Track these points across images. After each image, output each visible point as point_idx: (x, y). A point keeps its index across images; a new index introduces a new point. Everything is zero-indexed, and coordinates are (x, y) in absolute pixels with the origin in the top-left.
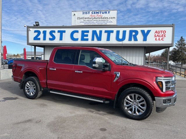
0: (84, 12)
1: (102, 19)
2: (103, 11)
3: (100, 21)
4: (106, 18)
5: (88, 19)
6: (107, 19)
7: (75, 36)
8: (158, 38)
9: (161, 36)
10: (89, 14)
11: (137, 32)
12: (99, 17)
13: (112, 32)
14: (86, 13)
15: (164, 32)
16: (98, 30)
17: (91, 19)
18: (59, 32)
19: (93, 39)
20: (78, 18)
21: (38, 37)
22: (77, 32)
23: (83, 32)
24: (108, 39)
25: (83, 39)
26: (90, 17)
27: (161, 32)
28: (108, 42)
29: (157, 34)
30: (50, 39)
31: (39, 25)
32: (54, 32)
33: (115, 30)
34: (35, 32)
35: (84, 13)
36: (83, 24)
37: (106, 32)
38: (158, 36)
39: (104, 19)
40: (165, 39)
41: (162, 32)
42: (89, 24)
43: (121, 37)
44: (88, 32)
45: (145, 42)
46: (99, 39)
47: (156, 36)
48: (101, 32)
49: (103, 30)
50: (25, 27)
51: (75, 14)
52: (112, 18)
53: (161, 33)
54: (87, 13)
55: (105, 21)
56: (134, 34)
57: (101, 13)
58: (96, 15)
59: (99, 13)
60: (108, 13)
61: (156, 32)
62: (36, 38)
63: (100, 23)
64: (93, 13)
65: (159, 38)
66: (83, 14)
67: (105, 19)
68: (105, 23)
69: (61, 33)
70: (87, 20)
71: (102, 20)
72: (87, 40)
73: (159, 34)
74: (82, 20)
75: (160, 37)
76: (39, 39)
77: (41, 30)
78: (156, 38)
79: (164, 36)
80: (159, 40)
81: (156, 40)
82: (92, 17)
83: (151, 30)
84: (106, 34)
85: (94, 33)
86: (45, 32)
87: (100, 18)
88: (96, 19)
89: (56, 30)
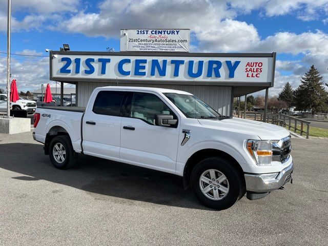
0: (140, 31)
1: (167, 43)
2: (169, 31)
3: (163, 46)
4: (173, 41)
5: (145, 43)
6: (174, 43)
7: (126, 67)
8: (250, 73)
9: (255, 70)
10: (147, 33)
11: (219, 64)
12: (162, 39)
13: (182, 62)
14: (142, 32)
15: (260, 65)
16: (160, 59)
17: (150, 43)
18: (100, 60)
19: (153, 74)
20: (131, 40)
21: (67, 69)
22: (129, 61)
23: (137, 62)
24: (176, 74)
25: (137, 73)
26: (149, 39)
27: (255, 64)
28: (176, 79)
29: (249, 68)
30: (86, 72)
31: (69, 49)
32: (93, 60)
33: (186, 60)
34: (63, 60)
35: (140, 33)
36: (138, 49)
37: (173, 62)
38: (251, 70)
39: (170, 43)
40: (261, 75)
41: (257, 64)
42: (147, 50)
43: (195, 71)
44: (145, 61)
45: (232, 80)
46: (163, 73)
47: (248, 70)
48: (165, 62)
49: (169, 59)
50: (47, 51)
51: (125, 34)
52: (182, 41)
53: (256, 66)
54: (144, 33)
55: (172, 46)
56: (215, 66)
57: (166, 32)
58: (157, 35)
59: (163, 33)
60: (176, 33)
61: (248, 64)
62: (64, 70)
63: (164, 48)
64: (153, 32)
65: (253, 74)
66: (138, 33)
67: (172, 43)
68: (172, 48)
69: (104, 62)
70: (143, 43)
71: (167, 45)
72: (144, 74)
73: (252, 68)
74: (137, 43)
75: (253, 71)
76: (69, 72)
77: (73, 58)
78: (248, 74)
79: (259, 71)
80: (252, 76)
81: (248, 76)
82: (152, 39)
83: (240, 62)
84: (174, 65)
85: (155, 63)
86: (78, 61)
87: (163, 41)
88: (158, 43)
89: (96, 58)
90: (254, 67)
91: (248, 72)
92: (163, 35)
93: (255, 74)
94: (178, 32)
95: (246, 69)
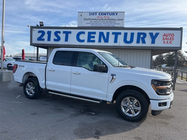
0: (91, 13)
1: (110, 21)
2: (111, 13)
3: (107, 23)
4: (113, 20)
5: (95, 21)
6: (114, 21)
7: (82, 37)
8: (166, 41)
9: (169, 39)
10: (96, 15)
11: (145, 35)
12: (106, 18)
13: (120, 33)
14: (93, 14)
15: (173, 35)
16: (105, 32)
17: (98, 21)
18: (64, 32)
19: (100, 41)
20: (85, 19)
21: (42, 38)
22: (84, 33)
23: (90, 33)
24: (116, 41)
25: (89, 41)
26: (97, 18)
27: (169, 35)
28: (116, 44)
29: (165, 37)
30: (55, 40)
31: (43, 25)
32: (60, 32)
33: (123, 32)
34: (39, 32)
35: (91, 14)
36: (90, 25)
37: (113, 33)
38: (166, 39)
39: (111, 21)
40: (173, 42)
42: (96, 26)
43: (128, 39)
44: (95, 33)
45: (153, 45)
46: (106, 41)
47: (164, 39)
48: (108, 34)
49: (111, 31)
50: (28, 26)
51: (81, 15)
52: (119, 20)
53: (170, 36)
54: (94, 15)
55: (113, 23)
56: (142, 36)
57: (109, 14)
58: (103, 16)
59: (107, 14)
60: (115, 14)
61: (164, 35)
62: (40, 39)
63: (107, 25)
64: (100, 14)
65: (167, 42)
66: (90, 15)
67: (113, 21)
68: (113, 24)
69: (67, 34)
70: (93, 21)
71: (109, 22)
72: (94, 41)
73: (167, 37)
74: (89, 21)
75: (168, 40)
76: (43, 40)
77: (46, 31)
78: (164, 41)
79: (172, 39)
81: (164, 43)
82: (99, 18)
83: (159, 33)
84: (114, 35)
85: (101, 34)
86: (49, 33)
87: (107, 20)
88: (103, 21)
89: (62, 31)
90: (168, 37)
91: (164, 40)
92: (107, 16)
93: (169, 41)
94: (117, 14)
95: (163, 38)
